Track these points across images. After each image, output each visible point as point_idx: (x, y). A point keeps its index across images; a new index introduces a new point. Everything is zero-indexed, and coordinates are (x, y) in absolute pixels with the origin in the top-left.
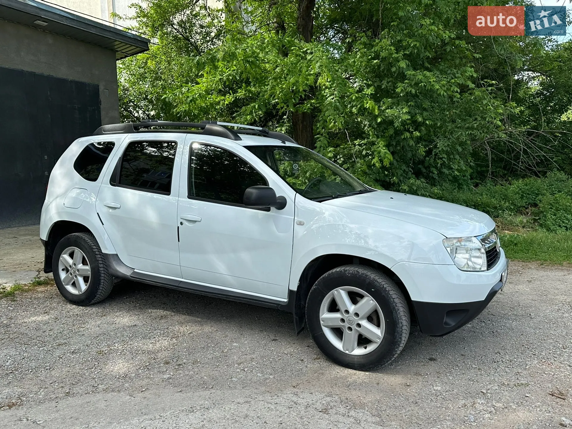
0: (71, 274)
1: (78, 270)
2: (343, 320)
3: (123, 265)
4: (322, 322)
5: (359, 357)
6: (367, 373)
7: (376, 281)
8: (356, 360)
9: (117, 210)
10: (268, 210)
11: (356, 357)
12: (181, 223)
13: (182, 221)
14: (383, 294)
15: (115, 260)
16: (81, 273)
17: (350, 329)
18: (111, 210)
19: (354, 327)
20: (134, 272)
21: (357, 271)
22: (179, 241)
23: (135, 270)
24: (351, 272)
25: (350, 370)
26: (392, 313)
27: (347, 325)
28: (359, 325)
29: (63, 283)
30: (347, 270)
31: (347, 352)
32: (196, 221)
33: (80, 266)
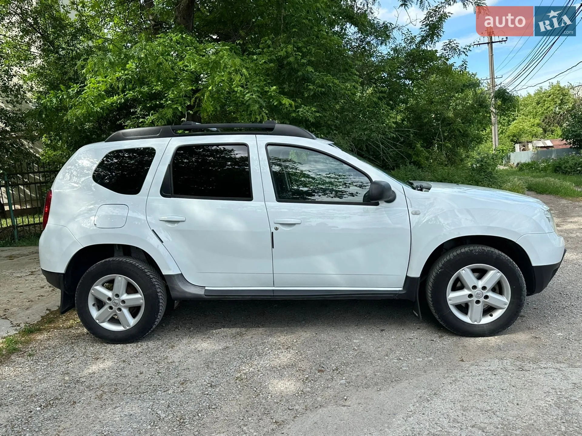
0: (111, 308)
1: (123, 302)
2: (470, 296)
3: (189, 284)
4: (449, 302)
5: (487, 325)
6: (496, 337)
7: (502, 255)
8: (485, 328)
9: (180, 223)
10: (377, 204)
11: (485, 325)
12: (276, 229)
13: (278, 226)
14: (510, 265)
15: (180, 281)
16: (127, 304)
17: (478, 302)
18: (169, 225)
19: (482, 299)
20: (206, 290)
21: (483, 249)
22: (273, 247)
23: (206, 288)
24: (477, 250)
25: (479, 338)
26: (519, 280)
27: (474, 299)
28: (486, 297)
29: (97, 321)
30: (472, 250)
31: (476, 323)
32: (294, 224)
33: (125, 297)
